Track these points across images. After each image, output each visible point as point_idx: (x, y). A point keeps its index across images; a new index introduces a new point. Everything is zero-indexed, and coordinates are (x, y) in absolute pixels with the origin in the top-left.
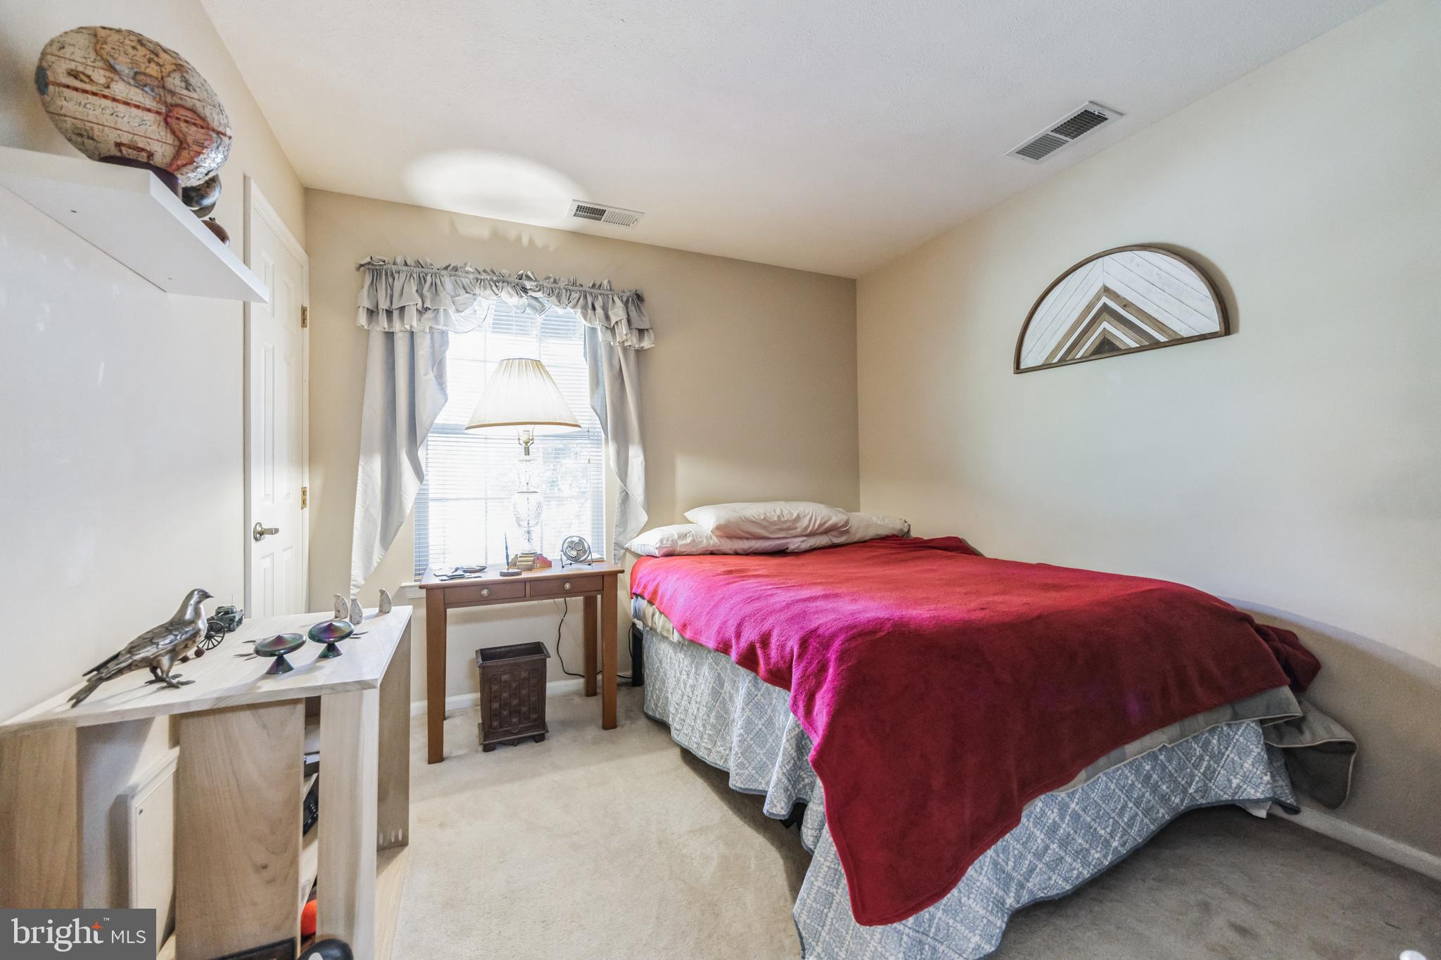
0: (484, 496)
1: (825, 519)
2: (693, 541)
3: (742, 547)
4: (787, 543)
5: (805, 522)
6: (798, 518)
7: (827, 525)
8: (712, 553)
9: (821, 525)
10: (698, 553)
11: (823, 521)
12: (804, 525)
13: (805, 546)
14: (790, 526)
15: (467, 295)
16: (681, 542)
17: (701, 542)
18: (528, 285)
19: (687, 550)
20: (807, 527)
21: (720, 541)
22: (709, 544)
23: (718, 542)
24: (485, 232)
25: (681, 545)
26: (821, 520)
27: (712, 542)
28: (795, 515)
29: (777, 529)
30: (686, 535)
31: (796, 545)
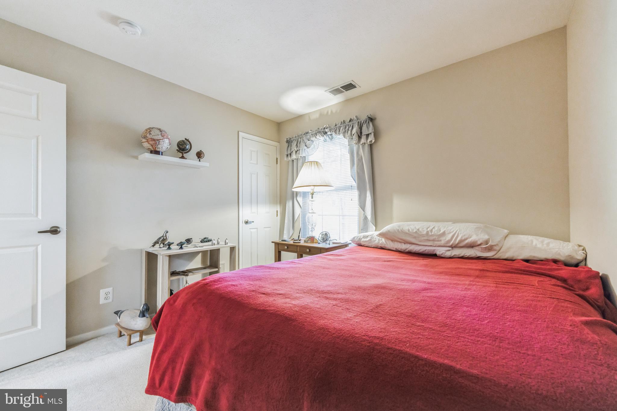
0: (321, 214)
1: (466, 237)
2: (370, 240)
3: (401, 247)
4: (434, 250)
5: (449, 237)
6: (444, 234)
7: (467, 241)
8: (382, 248)
9: (461, 241)
10: (373, 246)
11: (463, 238)
12: (447, 239)
13: (448, 254)
14: (435, 239)
15: (309, 141)
16: (363, 240)
17: (374, 241)
18: (327, 130)
19: (366, 244)
20: (449, 241)
21: (386, 242)
22: (379, 243)
23: (385, 242)
24: (317, 116)
25: (363, 241)
26: (462, 237)
27: (381, 242)
28: (442, 232)
29: (424, 240)
30: (368, 236)
31: (441, 253)
